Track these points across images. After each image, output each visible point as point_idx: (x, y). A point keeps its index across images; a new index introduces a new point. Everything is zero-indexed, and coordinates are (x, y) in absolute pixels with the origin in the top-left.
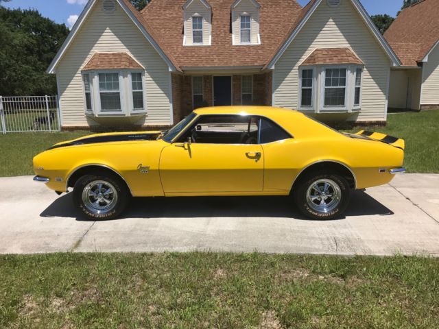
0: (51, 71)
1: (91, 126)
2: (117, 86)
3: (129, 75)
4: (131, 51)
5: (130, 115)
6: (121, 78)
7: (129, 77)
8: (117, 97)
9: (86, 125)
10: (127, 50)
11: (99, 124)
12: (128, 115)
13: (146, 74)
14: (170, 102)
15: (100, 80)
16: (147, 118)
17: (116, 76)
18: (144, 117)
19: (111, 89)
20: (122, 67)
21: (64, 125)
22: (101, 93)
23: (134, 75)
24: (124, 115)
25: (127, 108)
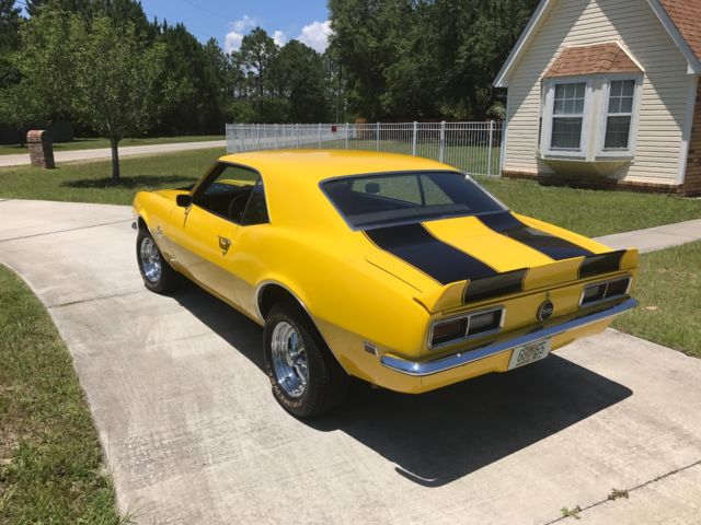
0: (499, 84)
1: (539, 174)
2: (580, 106)
3: (605, 86)
4: (624, 39)
5: (593, 160)
6: (588, 91)
7: (606, 89)
8: (576, 126)
9: (535, 171)
10: (619, 37)
11: (552, 172)
12: (591, 159)
13: (646, 81)
14: (684, 138)
15: (556, 96)
16: (631, 167)
17: (581, 87)
18: (626, 165)
19: (571, 112)
20: (595, 71)
21: (507, 169)
22: (554, 119)
23: (616, 86)
24: (584, 158)
25: (591, 147)
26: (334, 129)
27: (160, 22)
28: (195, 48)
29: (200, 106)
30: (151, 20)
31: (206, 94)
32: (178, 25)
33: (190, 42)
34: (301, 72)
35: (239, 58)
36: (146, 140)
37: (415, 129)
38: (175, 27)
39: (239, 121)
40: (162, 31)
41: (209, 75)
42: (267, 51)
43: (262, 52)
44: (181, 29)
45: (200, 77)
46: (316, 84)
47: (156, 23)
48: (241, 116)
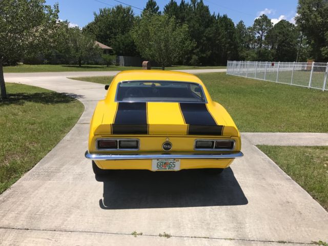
26: (273, 65)
27: (216, 14)
28: (231, 25)
29: (229, 52)
30: (212, 14)
31: (233, 47)
32: (224, 16)
33: (229, 23)
34: (284, 36)
35: (252, 29)
36: (200, 67)
37: (313, 66)
38: (222, 16)
39: (247, 60)
40: (217, 18)
41: (235, 38)
42: (267, 26)
43: (264, 27)
44: (225, 17)
45: (231, 39)
46: (292, 42)
47: (214, 15)
48: (249, 57)
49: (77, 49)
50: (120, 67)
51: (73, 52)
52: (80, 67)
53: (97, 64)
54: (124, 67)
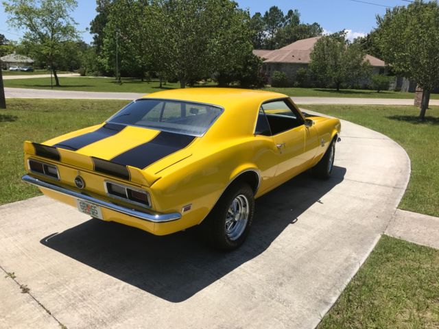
49: (336, 67)
50: (403, 93)
51: (329, 71)
52: (338, 91)
53: (366, 88)
54: (408, 93)
